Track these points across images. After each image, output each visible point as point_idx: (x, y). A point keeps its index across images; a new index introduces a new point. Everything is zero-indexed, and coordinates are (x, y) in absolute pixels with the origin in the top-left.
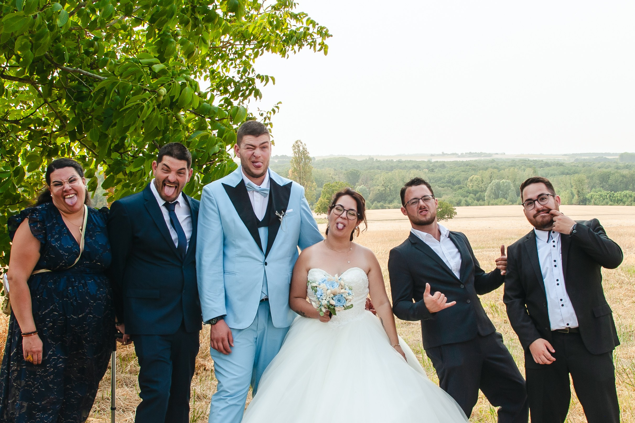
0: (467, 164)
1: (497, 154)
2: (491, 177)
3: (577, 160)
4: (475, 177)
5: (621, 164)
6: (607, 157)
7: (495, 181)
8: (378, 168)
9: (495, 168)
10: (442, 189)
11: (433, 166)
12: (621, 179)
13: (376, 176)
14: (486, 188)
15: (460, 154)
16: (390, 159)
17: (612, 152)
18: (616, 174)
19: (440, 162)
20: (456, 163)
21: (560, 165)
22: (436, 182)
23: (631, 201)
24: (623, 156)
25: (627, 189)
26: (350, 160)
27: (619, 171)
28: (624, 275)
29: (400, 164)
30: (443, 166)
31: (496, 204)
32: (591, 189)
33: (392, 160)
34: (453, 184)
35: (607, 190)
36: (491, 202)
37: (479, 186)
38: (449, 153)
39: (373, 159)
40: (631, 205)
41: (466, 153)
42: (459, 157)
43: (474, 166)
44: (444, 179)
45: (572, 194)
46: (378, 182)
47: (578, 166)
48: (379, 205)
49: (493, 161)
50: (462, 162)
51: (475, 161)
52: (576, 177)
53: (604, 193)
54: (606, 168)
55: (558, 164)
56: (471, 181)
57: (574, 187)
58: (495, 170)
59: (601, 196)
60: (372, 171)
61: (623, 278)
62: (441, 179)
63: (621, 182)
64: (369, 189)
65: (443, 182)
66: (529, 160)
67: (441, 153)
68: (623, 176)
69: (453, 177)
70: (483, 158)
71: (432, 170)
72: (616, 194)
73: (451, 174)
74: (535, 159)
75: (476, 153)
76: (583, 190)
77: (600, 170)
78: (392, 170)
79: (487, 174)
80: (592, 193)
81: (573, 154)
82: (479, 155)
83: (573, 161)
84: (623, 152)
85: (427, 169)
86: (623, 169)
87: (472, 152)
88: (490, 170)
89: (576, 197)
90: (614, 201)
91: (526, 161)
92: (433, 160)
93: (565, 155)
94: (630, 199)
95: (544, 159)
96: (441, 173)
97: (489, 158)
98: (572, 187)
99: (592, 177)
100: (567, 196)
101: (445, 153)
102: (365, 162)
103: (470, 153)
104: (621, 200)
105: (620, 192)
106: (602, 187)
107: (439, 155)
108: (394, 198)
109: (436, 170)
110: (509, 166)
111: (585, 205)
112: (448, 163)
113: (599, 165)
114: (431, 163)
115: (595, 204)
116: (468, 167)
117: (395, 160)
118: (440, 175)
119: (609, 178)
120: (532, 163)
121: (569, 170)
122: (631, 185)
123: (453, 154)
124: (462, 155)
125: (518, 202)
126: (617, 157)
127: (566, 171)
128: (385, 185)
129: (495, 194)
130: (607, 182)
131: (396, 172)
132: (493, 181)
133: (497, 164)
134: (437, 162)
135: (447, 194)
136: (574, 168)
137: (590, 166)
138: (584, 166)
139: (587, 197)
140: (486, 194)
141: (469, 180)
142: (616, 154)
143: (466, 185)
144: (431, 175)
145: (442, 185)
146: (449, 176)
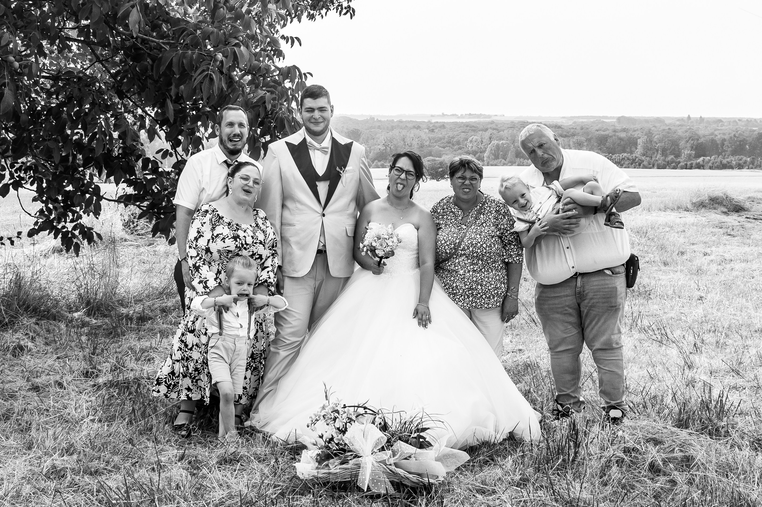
0: (467, 125)
1: (496, 115)
2: (490, 138)
3: (575, 123)
4: (475, 138)
5: (619, 127)
6: (604, 120)
7: (494, 142)
8: (379, 127)
9: (494, 129)
10: (442, 149)
11: (433, 126)
12: (619, 142)
13: (377, 136)
14: (486, 149)
15: (459, 115)
16: (391, 119)
17: (609, 116)
18: (614, 137)
19: (440, 122)
20: (455, 123)
21: (558, 127)
22: (436, 142)
23: (629, 164)
24: (619, 119)
25: (624, 152)
29: (401, 124)
30: (443, 126)
31: (496, 165)
33: (393, 120)
34: (453, 145)
36: (491, 163)
37: (479, 146)
38: (449, 113)
39: (374, 118)
40: (629, 167)
41: (466, 115)
42: (459, 118)
43: (474, 127)
44: (444, 139)
46: (378, 141)
47: (576, 129)
48: (379, 164)
49: (492, 123)
50: (462, 123)
51: (475, 122)
52: (575, 139)
54: (604, 131)
55: (556, 126)
56: (471, 141)
58: (495, 132)
60: (373, 130)
62: (441, 139)
64: (370, 148)
65: (443, 143)
67: (441, 114)
69: (453, 138)
70: (482, 120)
71: (433, 131)
73: (451, 134)
75: (475, 114)
77: (598, 133)
78: (393, 130)
79: (487, 135)
81: (571, 117)
82: (479, 116)
83: (571, 124)
84: (620, 115)
85: (428, 129)
86: (620, 132)
87: (472, 113)
88: (490, 131)
91: (525, 122)
92: (433, 121)
93: (564, 118)
96: (441, 134)
97: (488, 120)
101: (445, 114)
102: (366, 122)
103: (470, 114)
105: (618, 155)
106: (600, 150)
107: (438, 116)
109: (436, 131)
110: (508, 128)
112: (447, 123)
113: (597, 128)
114: (431, 123)
116: (468, 128)
117: (395, 120)
118: (440, 136)
119: (607, 140)
121: (568, 132)
122: (629, 148)
123: (453, 115)
124: (462, 116)
125: (517, 163)
126: (615, 120)
127: (565, 133)
128: (386, 144)
129: (494, 155)
130: (605, 145)
131: (396, 132)
132: (493, 142)
133: (497, 126)
134: (437, 122)
135: (447, 155)
136: (572, 130)
137: (588, 129)
138: (582, 129)
140: (486, 155)
141: (469, 141)
142: (613, 118)
143: (466, 146)
144: (431, 135)
145: (442, 145)
146: (449, 137)
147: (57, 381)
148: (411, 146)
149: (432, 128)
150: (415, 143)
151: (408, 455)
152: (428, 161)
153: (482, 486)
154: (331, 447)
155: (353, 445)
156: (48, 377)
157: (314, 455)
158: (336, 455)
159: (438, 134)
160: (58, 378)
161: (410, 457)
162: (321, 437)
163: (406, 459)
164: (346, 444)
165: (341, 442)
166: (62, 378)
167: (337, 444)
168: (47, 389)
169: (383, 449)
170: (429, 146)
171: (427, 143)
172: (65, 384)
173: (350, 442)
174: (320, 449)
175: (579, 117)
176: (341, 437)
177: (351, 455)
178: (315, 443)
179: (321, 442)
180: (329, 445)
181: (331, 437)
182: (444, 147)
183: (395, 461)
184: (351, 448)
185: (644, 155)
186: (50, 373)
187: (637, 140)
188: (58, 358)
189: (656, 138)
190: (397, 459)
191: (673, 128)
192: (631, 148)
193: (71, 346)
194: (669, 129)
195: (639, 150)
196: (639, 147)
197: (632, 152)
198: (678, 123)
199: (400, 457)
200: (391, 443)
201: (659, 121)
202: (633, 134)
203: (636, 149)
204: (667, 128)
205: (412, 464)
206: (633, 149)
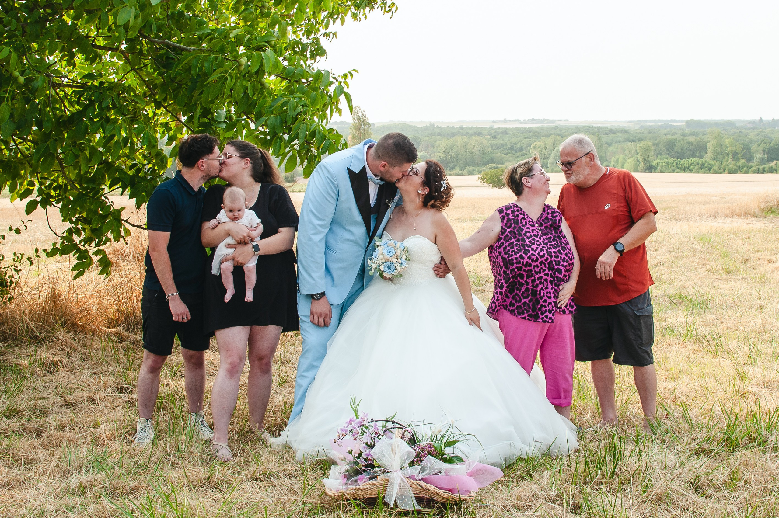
0: (530, 131)
1: (560, 120)
2: (554, 144)
3: (642, 127)
4: (538, 143)
5: (687, 131)
6: (673, 124)
8: (439, 134)
9: (558, 134)
10: (505, 156)
11: (495, 132)
12: (688, 146)
13: (437, 143)
14: (550, 155)
15: (522, 121)
16: (452, 125)
17: (677, 119)
18: (682, 142)
19: (502, 128)
20: (518, 130)
21: (624, 131)
22: (498, 149)
23: (698, 169)
24: (689, 123)
25: (693, 156)
26: (410, 126)
27: (686, 138)
28: (697, 243)
29: (461, 131)
30: (505, 132)
32: (657, 157)
33: (453, 127)
34: (516, 151)
35: (674, 157)
36: (555, 170)
37: (543, 153)
38: (512, 119)
39: (433, 125)
40: (698, 172)
41: (529, 120)
42: (521, 123)
43: (537, 132)
44: (506, 145)
45: (638, 161)
46: (439, 148)
47: (643, 133)
49: (556, 128)
50: (525, 128)
51: (538, 127)
52: (642, 144)
53: (670, 160)
54: (672, 135)
55: (622, 130)
56: (534, 147)
57: (640, 154)
59: (667, 163)
60: (433, 137)
61: (696, 246)
62: (503, 145)
63: (687, 149)
64: (430, 155)
65: (505, 149)
66: (593, 127)
67: (503, 120)
68: (690, 143)
69: (515, 144)
70: (546, 125)
71: (494, 137)
72: (682, 162)
73: (513, 140)
74: (599, 125)
75: (539, 119)
76: (649, 157)
77: (666, 137)
78: (453, 137)
79: (550, 141)
80: (658, 161)
81: (638, 121)
82: (543, 121)
83: (638, 128)
84: (689, 118)
85: (489, 135)
86: (689, 135)
87: (535, 118)
89: (642, 164)
90: (681, 169)
91: (590, 127)
92: (495, 127)
93: (630, 122)
94: (697, 167)
95: (609, 126)
96: (503, 140)
97: (552, 125)
98: (637, 154)
99: (657, 145)
100: (633, 163)
101: (507, 119)
102: (425, 129)
103: (533, 120)
104: (688, 168)
105: (686, 159)
106: (668, 154)
107: (501, 121)
108: (456, 165)
109: (498, 137)
111: (651, 172)
112: (510, 129)
113: (665, 132)
114: (493, 129)
115: (661, 172)
116: (531, 134)
117: (456, 127)
118: (502, 142)
119: (675, 145)
120: (596, 130)
121: (635, 137)
122: (698, 152)
123: (515, 121)
124: (525, 122)
126: (683, 124)
127: (631, 138)
128: (446, 151)
130: (673, 149)
131: (458, 138)
133: (561, 131)
134: (499, 128)
135: (509, 161)
136: (639, 135)
137: (655, 133)
138: (649, 133)
139: (654, 164)
140: (549, 161)
141: (532, 147)
142: (682, 121)
143: (529, 151)
144: (493, 142)
145: (504, 152)
146: (511, 143)
147: (90, 397)
148: (472, 153)
149: (494, 134)
150: (477, 149)
151: (438, 470)
152: (490, 168)
153: (516, 502)
154: (360, 462)
155: (381, 461)
156: (81, 393)
157: (343, 470)
158: (364, 471)
159: (500, 141)
160: (91, 394)
161: (440, 472)
162: (350, 452)
163: (436, 474)
164: (374, 459)
165: (369, 457)
166: (95, 393)
167: (365, 460)
168: (80, 406)
169: (412, 464)
170: (491, 153)
171: (489, 150)
172: (98, 400)
173: (378, 458)
174: (348, 464)
175: (646, 121)
176: (370, 452)
177: (380, 470)
178: (343, 458)
179: (350, 458)
180: (358, 460)
181: (359, 452)
182: (506, 154)
183: (424, 477)
184: (380, 463)
185: (714, 159)
186: (84, 389)
187: (706, 143)
188: (94, 374)
189: (727, 142)
190: (426, 474)
191: (744, 131)
192: (700, 152)
193: (107, 362)
194: (740, 132)
195: (710, 154)
196: (709, 151)
197: (701, 157)
198: (749, 126)
199: (430, 471)
200: (420, 458)
201: (730, 123)
202: (703, 137)
203: (706, 153)
204: (738, 131)
205: (442, 480)
206: (703, 153)
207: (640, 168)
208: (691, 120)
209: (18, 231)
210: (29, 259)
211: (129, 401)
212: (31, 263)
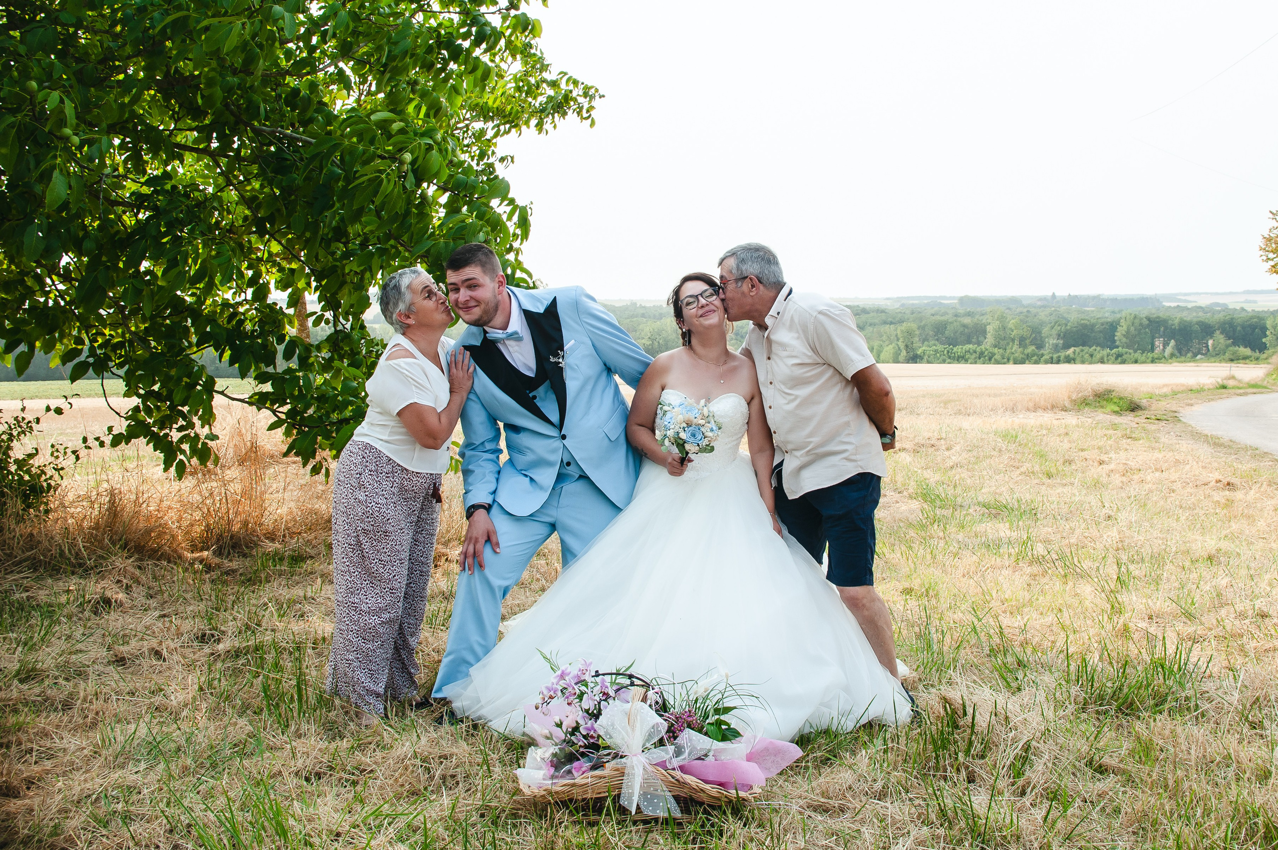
3: (903, 305)
5: (961, 311)
6: (942, 302)
12: (962, 329)
18: (955, 324)
21: (881, 311)
23: (976, 358)
24: (963, 300)
25: (969, 342)
27: (959, 319)
32: (923, 342)
35: (944, 344)
40: (976, 363)
45: (898, 348)
47: (905, 313)
52: (903, 327)
53: (940, 347)
54: (942, 316)
55: (878, 310)
57: (901, 340)
59: (936, 351)
63: (961, 333)
68: (964, 326)
72: (955, 349)
76: (912, 343)
77: (934, 318)
80: (924, 348)
81: (898, 298)
83: (898, 307)
84: (963, 294)
86: (964, 316)
89: (902, 352)
90: (954, 358)
94: (973, 357)
99: (923, 327)
100: (891, 350)
104: (963, 357)
105: (961, 346)
106: (937, 340)
111: (916, 363)
113: (932, 311)
115: (929, 362)
119: (946, 328)
130: (944, 333)
139: (918, 352)
147: (153, 649)
151: (703, 753)
153: (823, 800)
154: (575, 741)
155: (611, 737)
156: (141, 643)
157: (548, 755)
158: (583, 755)
160: (154, 643)
161: (706, 755)
162: (560, 726)
163: (699, 759)
164: (599, 736)
165: (592, 733)
166: (161, 643)
167: (585, 737)
168: (138, 662)
169: (661, 742)
172: (165, 653)
173: (607, 733)
174: (556, 745)
176: (592, 725)
177: (609, 754)
178: (549, 735)
179: (560, 734)
180: (573, 738)
181: (574, 725)
183: (681, 763)
184: (609, 742)
185: (995, 346)
186: (146, 637)
187: (985, 326)
188: (164, 616)
189: (1011, 325)
190: (685, 759)
191: (1033, 310)
192: (978, 338)
193: (185, 599)
194: (1028, 311)
195: (990, 340)
196: (989, 336)
197: (979, 343)
198: (1039, 303)
199: (689, 754)
200: (674, 732)
201: (1015, 300)
202: (981, 318)
203: (985, 338)
204: (1025, 310)
205: (709, 767)
206: (981, 339)
207: (901, 358)
208: (966, 296)
209: (59, 411)
210: (74, 452)
211: (212, 654)
212: (78, 458)
